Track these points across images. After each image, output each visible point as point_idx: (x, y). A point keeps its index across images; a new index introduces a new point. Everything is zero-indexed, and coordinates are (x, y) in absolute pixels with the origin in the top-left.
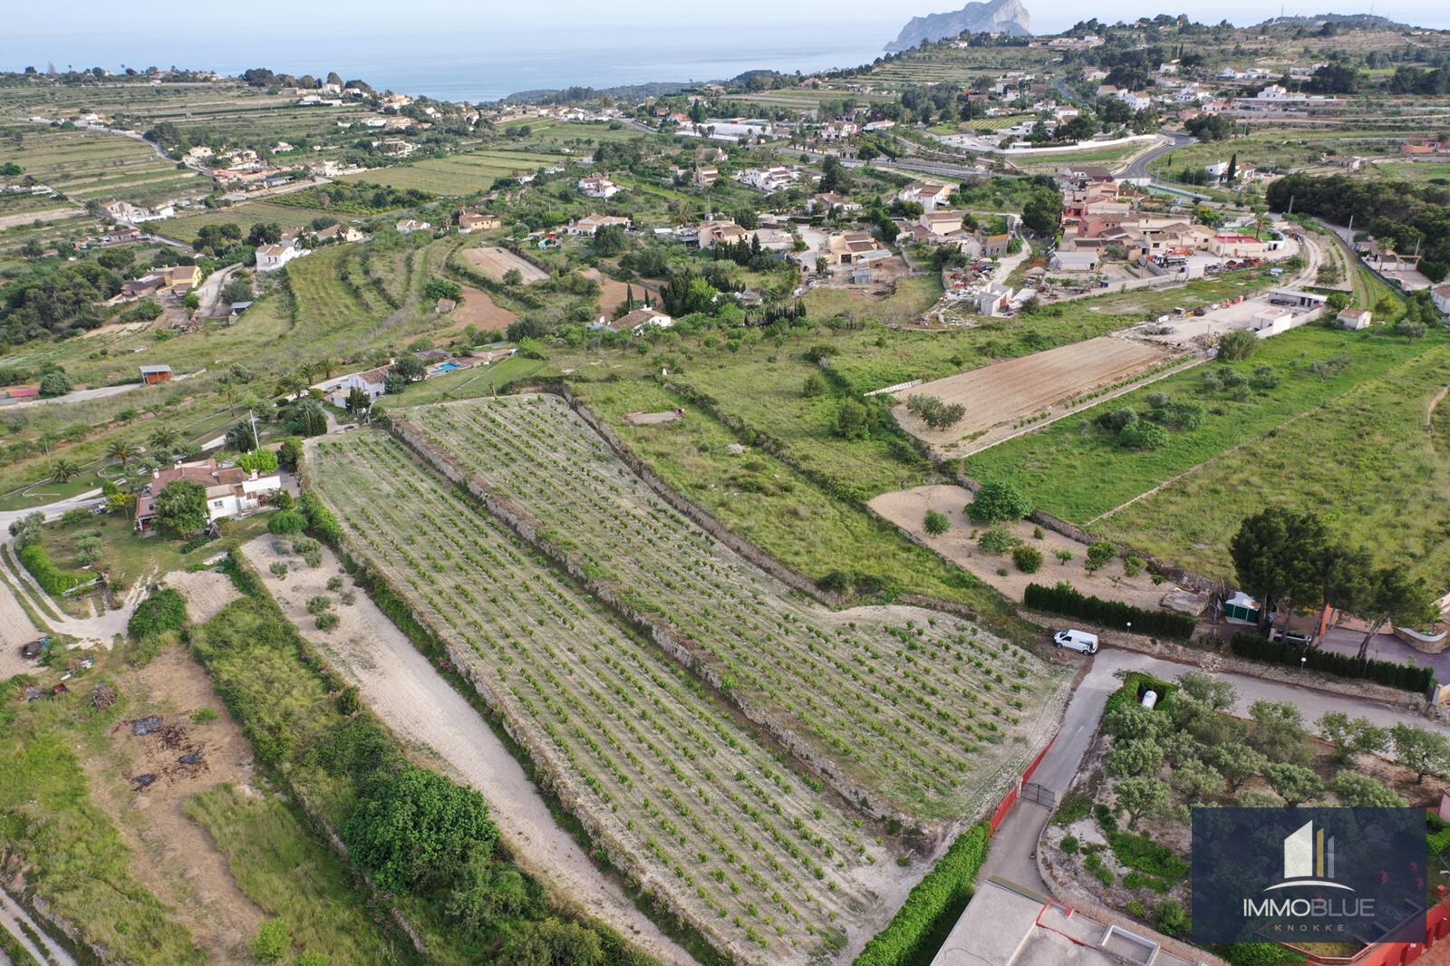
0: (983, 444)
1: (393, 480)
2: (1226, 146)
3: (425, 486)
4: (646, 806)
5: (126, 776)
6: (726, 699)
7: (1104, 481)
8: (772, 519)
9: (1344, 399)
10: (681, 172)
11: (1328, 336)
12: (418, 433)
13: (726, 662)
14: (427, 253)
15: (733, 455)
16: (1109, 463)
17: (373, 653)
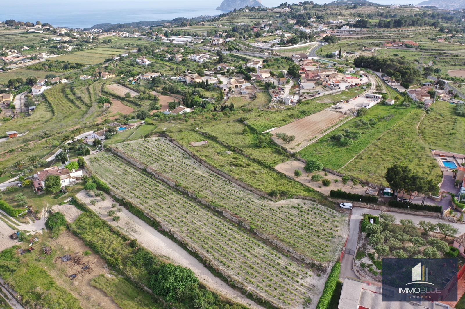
0: (301, 147)
1: (119, 169)
2: (336, 45)
3: (131, 170)
4: (241, 267)
5: (66, 275)
6: (252, 232)
7: (339, 157)
8: (248, 175)
9: (394, 127)
10: (169, 56)
11: (384, 107)
12: (123, 153)
13: (249, 221)
14: (93, 87)
15: (228, 155)
16: (339, 151)
17: (135, 227)
